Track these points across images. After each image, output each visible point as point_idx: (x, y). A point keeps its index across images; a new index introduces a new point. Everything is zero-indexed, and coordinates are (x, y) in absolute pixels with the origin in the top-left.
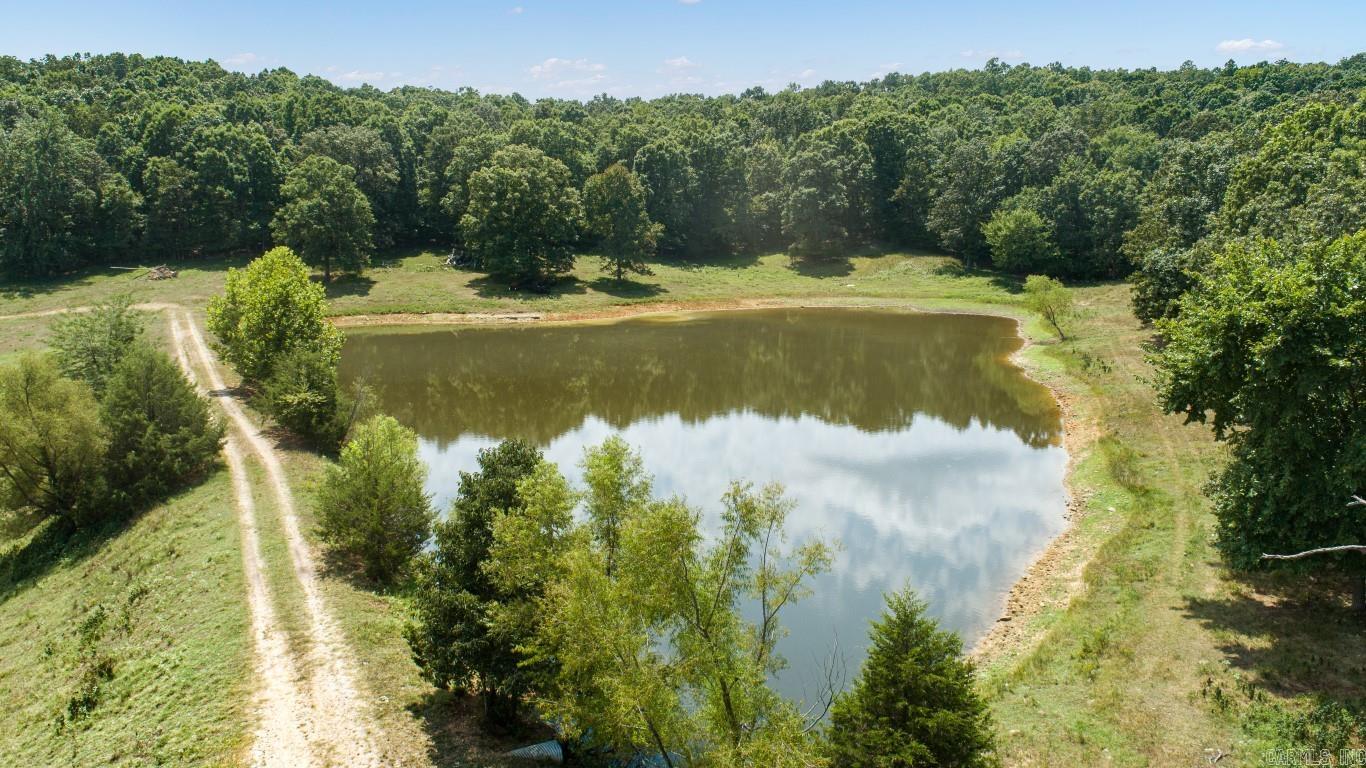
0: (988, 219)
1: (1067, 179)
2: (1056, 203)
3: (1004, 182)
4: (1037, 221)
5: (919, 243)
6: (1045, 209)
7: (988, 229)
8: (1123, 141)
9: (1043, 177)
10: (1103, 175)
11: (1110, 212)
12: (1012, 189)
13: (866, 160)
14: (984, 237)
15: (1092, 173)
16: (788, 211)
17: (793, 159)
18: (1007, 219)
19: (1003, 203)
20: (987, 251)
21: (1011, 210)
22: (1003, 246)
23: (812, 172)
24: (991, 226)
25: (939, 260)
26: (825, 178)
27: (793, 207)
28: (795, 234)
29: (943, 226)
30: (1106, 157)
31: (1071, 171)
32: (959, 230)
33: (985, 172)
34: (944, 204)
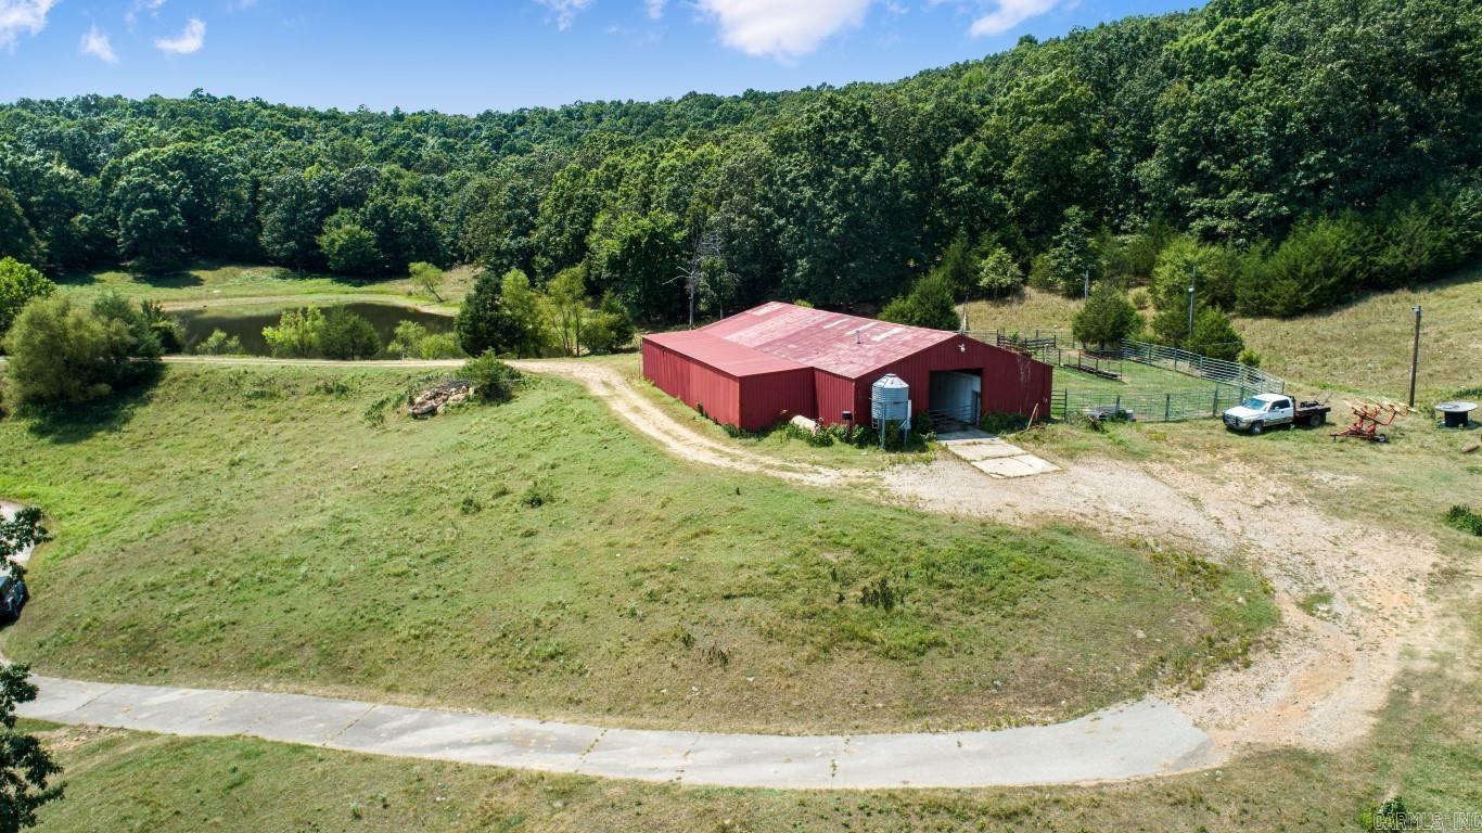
0: (320, 232)
1: (376, 202)
2: (373, 220)
3: (320, 204)
4: (365, 234)
5: (252, 256)
6: (366, 224)
7: (323, 241)
8: (399, 176)
9: (354, 200)
10: (400, 200)
11: (415, 226)
12: (333, 211)
13: (184, 185)
14: (319, 247)
15: (392, 198)
16: (128, 231)
17: (122, 183)
18: (340, 232)
19: (328, 220)
20: (324, 258)
21: (339, 226)
22: (339, 253)
23: (147, 195)
24: (325, 238)
25: (271, 269)
26: (158, 201)
27: (135, 226)
28: (132, 253)
29: (276, 241)
30: (396, 186)
31: (377, 198)
32: (292, 243)
33: (306, 196)
34: (273, 222)
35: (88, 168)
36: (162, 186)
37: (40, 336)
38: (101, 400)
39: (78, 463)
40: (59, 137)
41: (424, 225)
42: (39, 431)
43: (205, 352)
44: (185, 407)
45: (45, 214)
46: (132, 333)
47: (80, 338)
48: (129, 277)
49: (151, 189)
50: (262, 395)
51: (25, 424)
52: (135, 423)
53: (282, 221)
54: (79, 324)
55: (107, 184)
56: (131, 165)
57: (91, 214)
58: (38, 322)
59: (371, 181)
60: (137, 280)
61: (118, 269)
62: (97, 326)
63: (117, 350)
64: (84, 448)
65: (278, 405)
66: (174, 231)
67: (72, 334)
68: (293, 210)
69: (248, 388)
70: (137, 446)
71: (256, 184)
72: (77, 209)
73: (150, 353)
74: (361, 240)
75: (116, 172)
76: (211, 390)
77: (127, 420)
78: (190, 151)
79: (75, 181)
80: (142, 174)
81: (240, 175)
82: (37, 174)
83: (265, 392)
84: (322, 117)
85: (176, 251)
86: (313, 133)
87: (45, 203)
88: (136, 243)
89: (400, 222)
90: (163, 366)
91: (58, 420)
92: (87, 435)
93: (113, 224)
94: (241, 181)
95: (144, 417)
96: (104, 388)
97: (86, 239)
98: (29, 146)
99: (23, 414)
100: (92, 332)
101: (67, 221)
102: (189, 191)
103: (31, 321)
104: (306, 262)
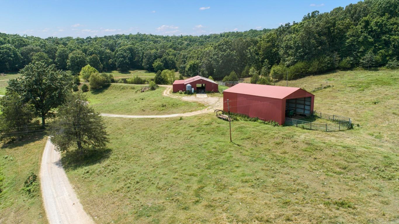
0: (153, 63)
1: (164, 57)
2: (163, 61)
3: (154, 58)
4: (161, 64)
5: (141, 68)
6: (162, 62)
7: (153, 65)
8: (171, 52)
9: (160, 57)
10: (169, 57)
11: (171, 62)
12: (156, 59)
13: (129, 54)
14: (153, 66)
15: (168, 56)
16: (118, 63)
17: (118, 53)
18: (157, 63)
19: (155, 61)
20: (153, 69)
21: (157, 62)
22: (156, 68)
23: (122, 56)
24: (154, 64)
25: (144, 71)
26: (124, 57)
27: (119, 62)
28: (119, 67)
29: (145, 65)
30: (169, 54)
31: (165, 56)
32: (148, 66)
33: (151, 56)
34: (145, 61)
35: (113, 50)
36: (125, 54)
37: (93, 78)
38: (100, 89)
39: (96, 97)
40: (109, 44)
41: (173, 62)
42: (92, 93)
43: (118, 83)
44: (112, 90)
45: (104, 60)
46: (106, 79)
47: (98, 79)
48: (118, 72)
49: (122, 54)
50: (123, 89)
51: (91, 92)
52: (105, 92)
53: (147, 61)
54: (98, 77)
55: (115, 54)
56: (120, 50)
57: (112, 59)
58: (93, 76)
59: (164, 53)
60: (119, 72)
61: (116, 70)
62: (101, 77)
63: (104, 81)
64: (97, 95)
65: (125, 90)
66: (127, 63)
67: (97, 78)
68: (149, 59)
69: (121, 88)
70: (104, 95)
71: (143, 53)
72: (110, 58)
73: (108, 82)
74: (161, 65)
75: (117, 51)
76: (116, 88)
77: (104, 92)
78: (131, 47)
79: (110, 53)
80: (121, 52)
81: (140, 52)
82: (103, 52)
83: (123, 88)
84: (164, 38)
85: (127, 67)
86: (160, 42)
87: (104, 57)
88: (120, 65)
89: (168, 62)
90: (111, 84)
91: (95, 91)
92: (98, 94)
93: (116, 61)
94: (140, 53)
95: (106, 91)
96: (101, 87)
97: (111, 64)
98: (103, 46)
99: (91, 91)
100: (100, 78)
101: (108, 61)
102: (130, 55)
103: (92, 76)
104: (151, 70)
